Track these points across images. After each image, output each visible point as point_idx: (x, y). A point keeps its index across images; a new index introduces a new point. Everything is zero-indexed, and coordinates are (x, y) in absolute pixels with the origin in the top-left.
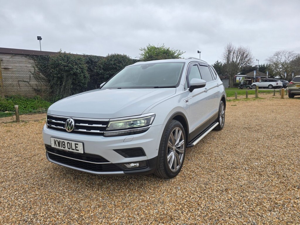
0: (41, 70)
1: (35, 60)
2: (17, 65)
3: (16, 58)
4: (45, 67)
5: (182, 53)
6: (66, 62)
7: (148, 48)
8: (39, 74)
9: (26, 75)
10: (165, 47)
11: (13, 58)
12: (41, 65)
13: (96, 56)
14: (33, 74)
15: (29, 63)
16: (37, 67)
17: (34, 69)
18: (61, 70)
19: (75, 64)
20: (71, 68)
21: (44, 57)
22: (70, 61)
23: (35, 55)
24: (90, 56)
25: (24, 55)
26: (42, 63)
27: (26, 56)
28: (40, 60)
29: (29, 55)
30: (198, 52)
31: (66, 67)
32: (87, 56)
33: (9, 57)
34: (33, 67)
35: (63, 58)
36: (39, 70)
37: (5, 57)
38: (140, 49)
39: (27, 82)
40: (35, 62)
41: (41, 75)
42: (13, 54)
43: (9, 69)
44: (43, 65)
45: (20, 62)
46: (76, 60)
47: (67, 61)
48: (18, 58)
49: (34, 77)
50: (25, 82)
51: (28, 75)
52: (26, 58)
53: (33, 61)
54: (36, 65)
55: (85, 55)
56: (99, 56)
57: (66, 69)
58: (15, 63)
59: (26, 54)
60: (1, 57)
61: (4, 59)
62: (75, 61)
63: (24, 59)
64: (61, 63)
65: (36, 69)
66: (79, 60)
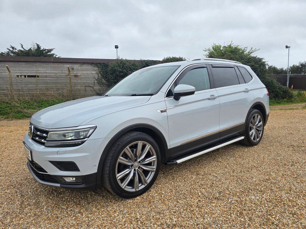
0: (104, 76)
1: (98, 68)
2: (85, 72)
3: (84, 66)
4: (107, 73)
5: (255, 51)
6: (121, 68)
7: (213, 48)
8: (102, 80)
9: (91, 81)
10: (233, 44)
11: (82, 66)
12: (103, 72)
13: (152, 61)
14: (97, 80)
15: (94, 70)
16: (100, 74)
17: (97, 75)
18: (117, 76)
19: (129, 70)
20: (125, 74)
21: (106, 65)
22: (125, 67)
23: (99, 63)
24: (147, 61)
25: (89, 63)
26: (104, 70)
27: (91, 64)
28: (103, 67)
29: (94, 63)
30: (287, 47)
31: (121, 73)
32: (144, 61)
33: (78, 66)
34: (97, 73)
35: (119, 64)
36: (102, 76)
37: (76, 66)
38: (204, 50)
39: (91, 87)
40: (99, 70)
41: (104, 81)
42: (81, 63)
43: (78, 76)
44: (106, 72)
45: (86, 70)
46: (131, 66)
47: (123, 67)
48: (85, 66)
49: (98, 83)
50: (90, 87)
51: (93, 81)
52: (91, 66)
53: (97, 69)
54: (100, 72)
55: (142, 60)
56: (156, 60)
57: (121, 75)
58: (83, 71)
59: (91, 62)
60: (72, 66)
61: (74, 68)
62: (129, 66)
63: (89, 67)
64: (117, 69)
65: (99, 75)
66: (134, 65)
